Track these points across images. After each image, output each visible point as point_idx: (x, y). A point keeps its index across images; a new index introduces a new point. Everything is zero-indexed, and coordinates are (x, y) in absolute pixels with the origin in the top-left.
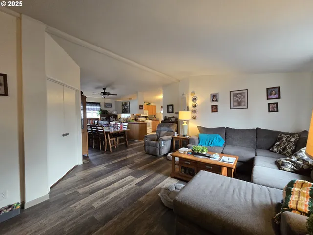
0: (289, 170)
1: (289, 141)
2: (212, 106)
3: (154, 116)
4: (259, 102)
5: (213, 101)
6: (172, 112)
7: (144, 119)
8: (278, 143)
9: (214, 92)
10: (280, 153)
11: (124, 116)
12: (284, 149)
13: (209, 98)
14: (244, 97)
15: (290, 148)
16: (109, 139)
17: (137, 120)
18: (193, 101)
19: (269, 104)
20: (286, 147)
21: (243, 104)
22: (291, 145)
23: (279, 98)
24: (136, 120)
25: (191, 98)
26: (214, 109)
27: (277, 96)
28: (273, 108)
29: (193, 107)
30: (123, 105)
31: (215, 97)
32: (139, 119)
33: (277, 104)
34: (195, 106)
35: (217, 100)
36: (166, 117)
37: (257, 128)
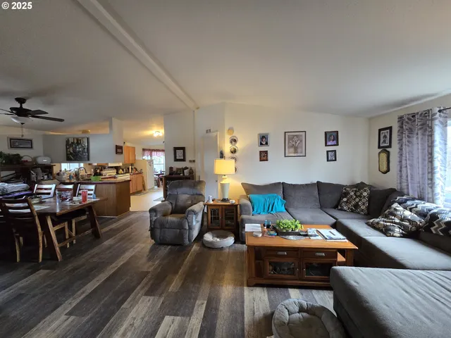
0: (399, 235)
1: (360, 197)
2: (260, 152)
3: (132, 165)
4: (318, 148)
5: (261, 144)
6: (184, 160)
7: (113, 173)
8: (345, 199)
9: (263, 132)
10: (352, 211)
11: (68, 167)
12: (356, 206)
13: (256, 140)
14: (301, 141)
15: (364, 204)
16: (52, 230)
17: (101, 175)
18: (231, 142)
19: (328, 152)
20: (357, 203)
21: (299, 150)
22: (364, 200)
23: (337, 145)
24: (96, 174)
25: (227, 138)
26: (264, 156)
27: (335, 142)
28: (332, 157)
29: (232, 152)
30: (68, 144)
31: (264, 139)
32: (104, 172)
33: (335, 151)
34: (234, 151)
35: (267, 143)
36: (171, 168)
37: (318, 182)
